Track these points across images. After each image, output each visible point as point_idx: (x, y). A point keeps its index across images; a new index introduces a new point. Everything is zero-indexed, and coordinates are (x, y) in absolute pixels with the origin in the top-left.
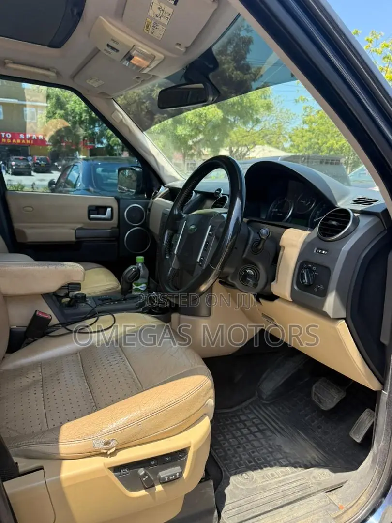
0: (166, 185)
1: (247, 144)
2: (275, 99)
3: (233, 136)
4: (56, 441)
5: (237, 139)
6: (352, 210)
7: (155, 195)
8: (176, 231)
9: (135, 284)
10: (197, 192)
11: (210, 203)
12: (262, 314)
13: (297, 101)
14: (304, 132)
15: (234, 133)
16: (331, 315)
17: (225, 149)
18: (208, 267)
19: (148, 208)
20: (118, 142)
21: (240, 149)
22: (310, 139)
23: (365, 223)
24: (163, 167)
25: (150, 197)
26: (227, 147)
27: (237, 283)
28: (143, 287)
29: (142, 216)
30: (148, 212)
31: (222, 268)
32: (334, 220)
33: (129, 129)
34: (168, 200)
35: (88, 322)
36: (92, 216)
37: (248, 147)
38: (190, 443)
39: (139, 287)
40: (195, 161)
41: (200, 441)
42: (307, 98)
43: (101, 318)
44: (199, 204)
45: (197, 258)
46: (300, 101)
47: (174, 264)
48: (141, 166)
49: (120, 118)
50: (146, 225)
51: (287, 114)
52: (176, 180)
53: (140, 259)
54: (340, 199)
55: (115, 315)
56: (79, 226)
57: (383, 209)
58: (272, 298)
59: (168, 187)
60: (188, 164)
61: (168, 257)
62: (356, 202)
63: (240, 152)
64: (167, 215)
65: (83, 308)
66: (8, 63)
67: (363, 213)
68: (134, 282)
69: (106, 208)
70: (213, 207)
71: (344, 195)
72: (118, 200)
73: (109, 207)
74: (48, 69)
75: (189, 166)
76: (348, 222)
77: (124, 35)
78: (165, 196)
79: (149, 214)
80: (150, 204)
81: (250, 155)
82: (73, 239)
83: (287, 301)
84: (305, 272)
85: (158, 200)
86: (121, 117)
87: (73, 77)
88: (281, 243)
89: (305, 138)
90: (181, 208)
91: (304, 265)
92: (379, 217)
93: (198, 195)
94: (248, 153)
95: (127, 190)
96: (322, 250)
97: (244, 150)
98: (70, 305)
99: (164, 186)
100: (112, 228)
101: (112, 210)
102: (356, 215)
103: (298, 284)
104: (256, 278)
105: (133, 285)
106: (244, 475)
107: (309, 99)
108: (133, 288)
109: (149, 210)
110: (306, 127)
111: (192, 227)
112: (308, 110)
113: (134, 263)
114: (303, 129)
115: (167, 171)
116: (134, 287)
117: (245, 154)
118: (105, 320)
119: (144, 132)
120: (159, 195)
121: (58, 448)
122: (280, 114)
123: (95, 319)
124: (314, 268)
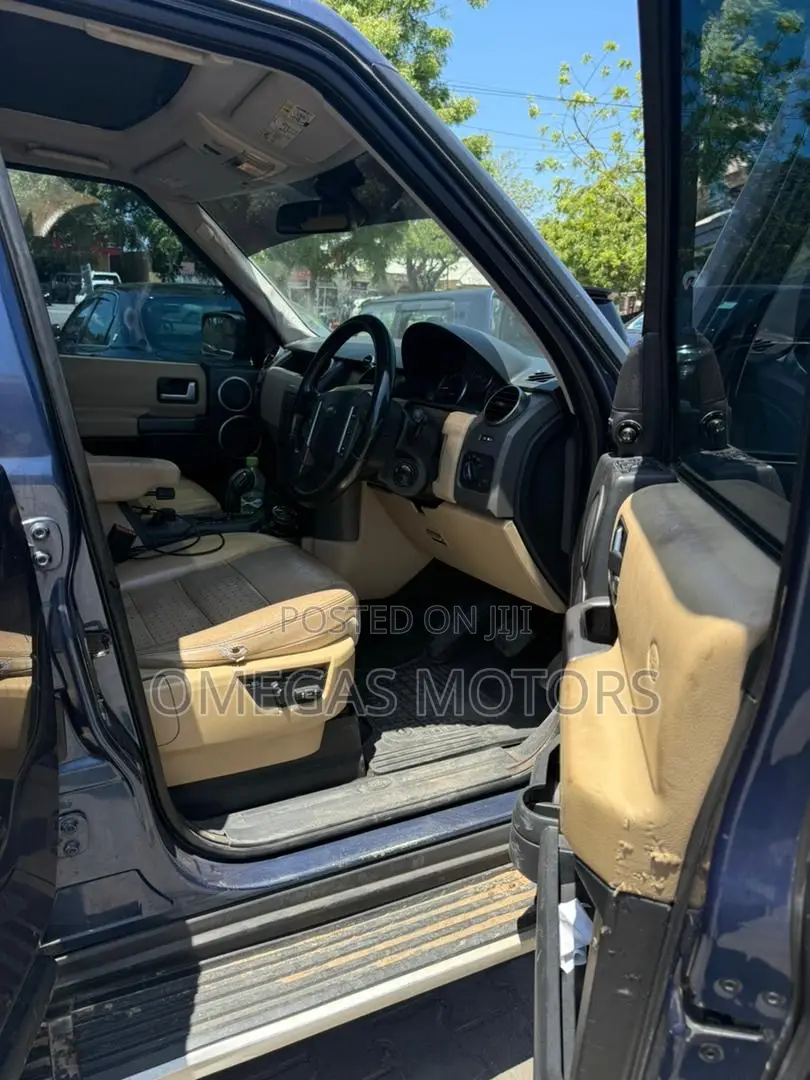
0: (287, 345)
1: (441, 252)
2: (503, 158)
3: (414, 235)
4: (177, 649)
5: (421, 243)
6: (521, 388)
7: (268, 361)
8: (307, 416)
9: (245, 498)
10: (337, 360)
11: (356, 376)
12: (428, 530)
13: (540, 168)
14: (560, 229)
15: (416, 230)
16: (496, 514)
17: (399, 263)
18: (350, 455)
19: (257, 383)
20: (175, 244)
21: (428, 263)
22: (571, 244)
23: (536, 403)
24: (281, 315)
25: (259, 365)
26: (401, 256)
27: (390, 483)
28: (256, 503)
29: (248, 396)
30: (257, 390)
31: (366, 458)
32: (503, 401)
33: (225, 253)
34: (292, 370)
35: (187, 542)
36: (164, 395)
37: (445, 260)
38: (330, 658)
39: (251, 503)
40: (335, 285)
41: (343, 657)
42: (560, 161)
43: (202, 538)
44: (341, 378)
45: (337, 447)
46: (547, 167)
47: (307, 459)
48: (242, 311)
49: (209, 234)
50: (255, 410)
51: (525, 190)
52: (303, 336)
53: (252, 460)
54: (513, 376)
55: (223, 535)
56: (144, 411)
57: (556, 387)
58: (435, 502)
59: (290, 348)
60: (322, 291)
61: (297, 451)
62: (532, 379)
63: (428, 268)
64: (293, 394)
65: (173, 527)
66: (33, 148)
67: (536, 391)
68: (244, 495)
69: (186, 382)
70: (361, 382)
71: (518, 370)
72: (206, 368)
73: (192, 381)
74: (96, 159)
75: (325, 295)
76: (516, 403)
77: (227, 135)
78: (285, 364)
79: (259, 393)
80: (260, 377)
81: (450, 275)
82: (134, 432)
83: (452, 504)
84: (468, 464)
85: (273, 370)
86: (212, 232)
87: (136, 171)
88: (445, 430)
89: (561, 242)
90: (315, 384)
91: (468, 455)
92: (552, 397)
93: (339, 364)
94: (445, 272)
95: (215, 349)
96: (487, 437)
97: (437, 264)
98: (153, 523)
99: (283, 346)
100: (199, 416)
101: (197, 386)
102: (528, 394)
103: (462, 480)
104: (413, 477)
105: (242, 500)
106: (400, 731)
107: (564, 165)
108: (242, 505)
109: (260, 386)
110: (563, 218)
111: (331, 409)
112: (563, 187)
113: (243, 465)
114: (558, 223)
115: (287, 322)
116: (244, 502)
117: (438, 274)
118: (209, 541)
119: (250, 258)
120: (276, 363)
121: (179, 656)
122: (511, 190)
123: (195, 539)
124: (478, 459)
